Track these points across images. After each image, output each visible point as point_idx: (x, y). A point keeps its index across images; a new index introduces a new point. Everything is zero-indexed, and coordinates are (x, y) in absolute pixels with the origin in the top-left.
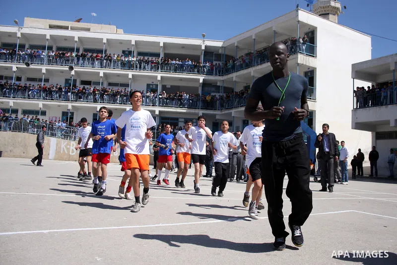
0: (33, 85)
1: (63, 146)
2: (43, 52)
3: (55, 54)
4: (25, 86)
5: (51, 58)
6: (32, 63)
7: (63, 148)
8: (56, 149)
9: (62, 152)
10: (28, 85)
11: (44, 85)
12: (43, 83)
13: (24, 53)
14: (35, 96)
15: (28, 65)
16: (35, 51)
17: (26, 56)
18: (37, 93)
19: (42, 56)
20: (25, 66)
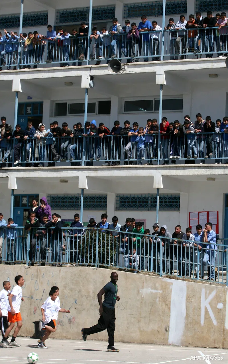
0: (136, 124)
1: (205, 303)
2: (154, 23)
3: (187, 26)
4: (114, 129)
5: (179, 39)
6: (129, 61)
7: (206, 312)
8: (187, 314)
9: (202, 322)
10: (122, 125)
11: (164, 119)
12: (161, 114)
13: (107, 33)
14: (141, 156)
15: (116, 66)
16: (134, 24)
17: (114, 42)
18: (147, 145)
19: (154, 36)
20: (109, 72)
